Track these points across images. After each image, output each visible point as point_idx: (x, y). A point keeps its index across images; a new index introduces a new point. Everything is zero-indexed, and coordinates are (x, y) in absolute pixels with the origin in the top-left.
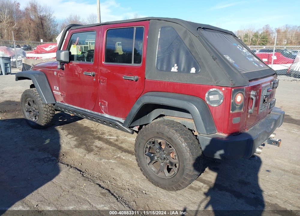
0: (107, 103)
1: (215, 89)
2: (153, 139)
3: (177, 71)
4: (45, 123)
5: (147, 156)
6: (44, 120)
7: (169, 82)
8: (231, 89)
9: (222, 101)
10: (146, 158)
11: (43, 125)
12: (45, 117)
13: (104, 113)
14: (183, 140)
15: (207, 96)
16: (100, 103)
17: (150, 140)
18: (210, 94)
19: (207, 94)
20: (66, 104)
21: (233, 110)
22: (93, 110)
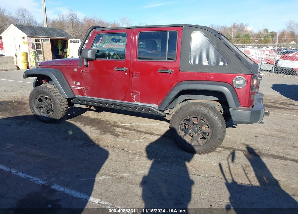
0: (139, 93)
1: (241, 76)
2: (188, 117)
3: (208, 64)
4: (60, 117)
5: (181, 131)
6: (60, 114)
7: (202, 73)
8: (251, 76)
9: (245, 84)
10: (181, 132)
11: (58, 118)
12: (62, 111)
13: (134, 102)
14: (216, 115)
15: (234, 81)
16: (132, 93)
17: (186, 118)
18: (237, 79)
19: (234, 80)
20: (89, 97)
21: (252, 91)
22: (122, 100)
